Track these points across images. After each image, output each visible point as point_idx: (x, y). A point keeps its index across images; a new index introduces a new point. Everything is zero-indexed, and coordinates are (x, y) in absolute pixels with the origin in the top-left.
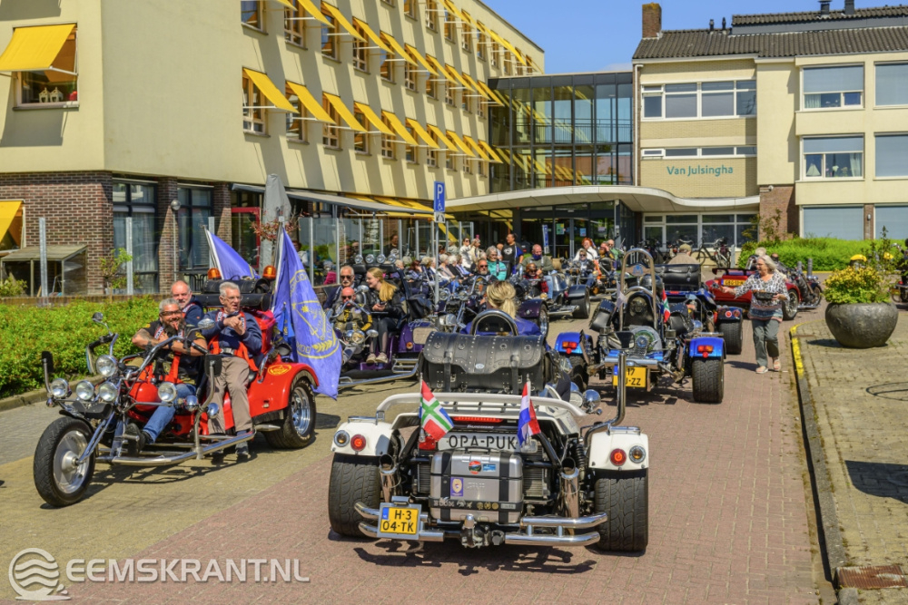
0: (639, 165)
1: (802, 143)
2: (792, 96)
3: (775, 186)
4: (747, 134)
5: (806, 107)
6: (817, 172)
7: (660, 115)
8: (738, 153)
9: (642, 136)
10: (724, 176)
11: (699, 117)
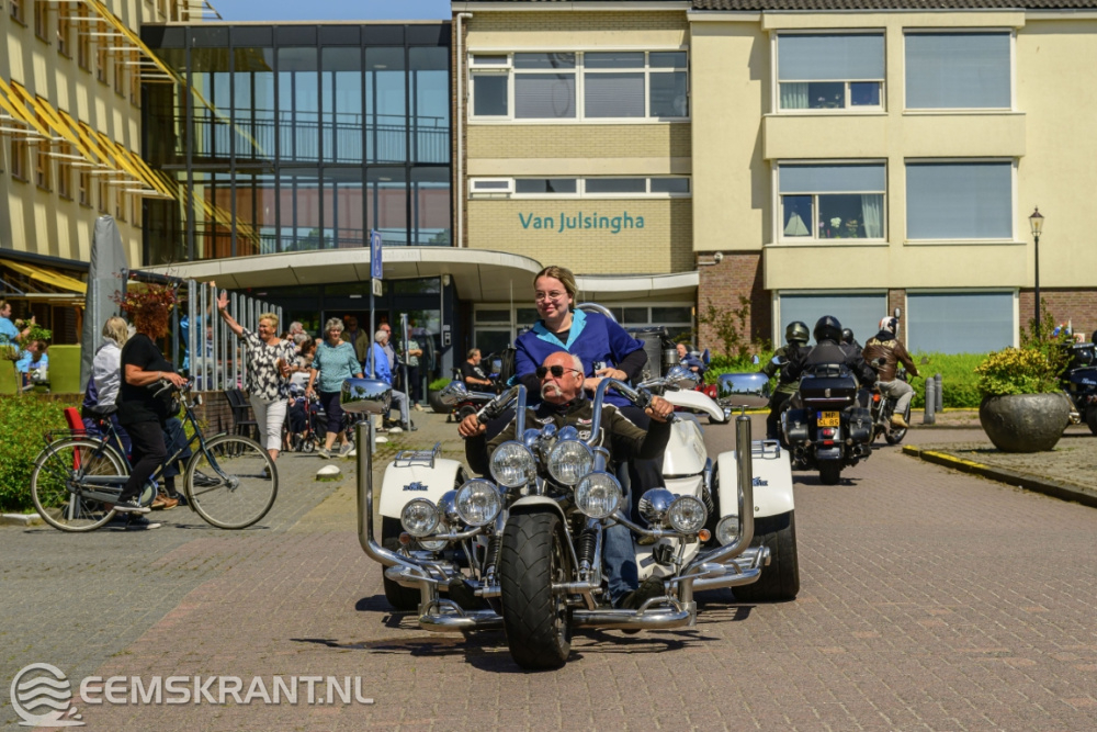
0: (465, 210)
1: (775, 174)
2: (757, 84)
3: (725, 253)
4: (673, 155)
5: (782, 107)
6: (802, 228)
7: (504, 111)
8: (654, 189)
9: (470, 152)
10: (627, 232)
11: (580, 118)
